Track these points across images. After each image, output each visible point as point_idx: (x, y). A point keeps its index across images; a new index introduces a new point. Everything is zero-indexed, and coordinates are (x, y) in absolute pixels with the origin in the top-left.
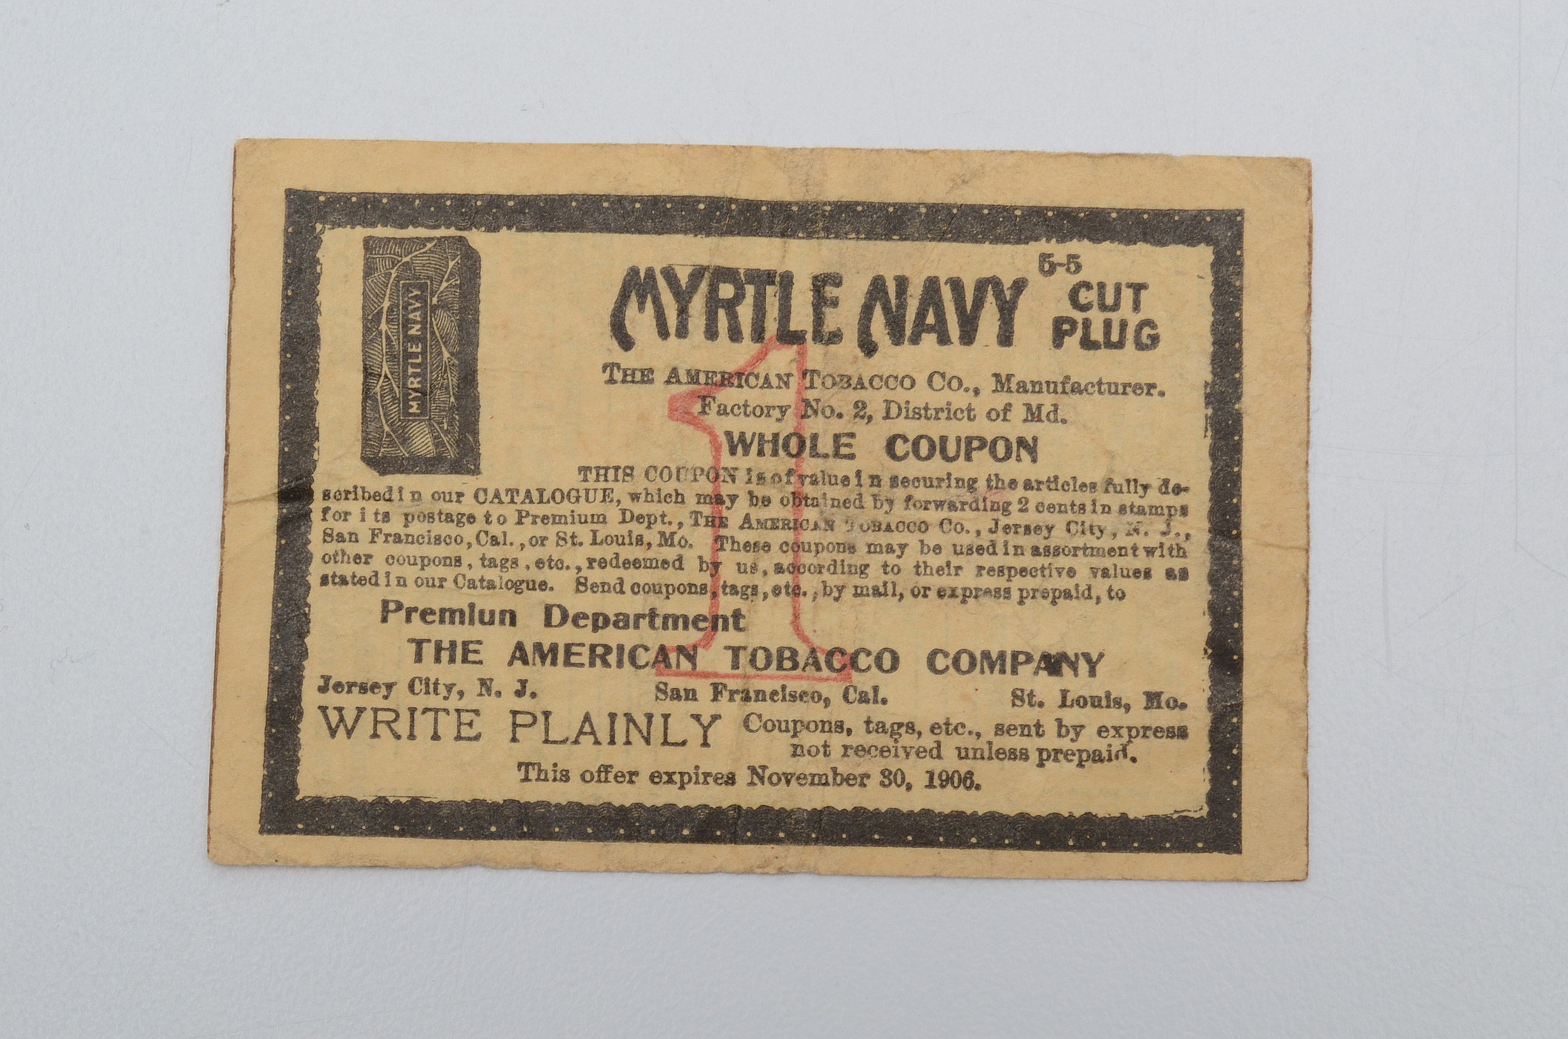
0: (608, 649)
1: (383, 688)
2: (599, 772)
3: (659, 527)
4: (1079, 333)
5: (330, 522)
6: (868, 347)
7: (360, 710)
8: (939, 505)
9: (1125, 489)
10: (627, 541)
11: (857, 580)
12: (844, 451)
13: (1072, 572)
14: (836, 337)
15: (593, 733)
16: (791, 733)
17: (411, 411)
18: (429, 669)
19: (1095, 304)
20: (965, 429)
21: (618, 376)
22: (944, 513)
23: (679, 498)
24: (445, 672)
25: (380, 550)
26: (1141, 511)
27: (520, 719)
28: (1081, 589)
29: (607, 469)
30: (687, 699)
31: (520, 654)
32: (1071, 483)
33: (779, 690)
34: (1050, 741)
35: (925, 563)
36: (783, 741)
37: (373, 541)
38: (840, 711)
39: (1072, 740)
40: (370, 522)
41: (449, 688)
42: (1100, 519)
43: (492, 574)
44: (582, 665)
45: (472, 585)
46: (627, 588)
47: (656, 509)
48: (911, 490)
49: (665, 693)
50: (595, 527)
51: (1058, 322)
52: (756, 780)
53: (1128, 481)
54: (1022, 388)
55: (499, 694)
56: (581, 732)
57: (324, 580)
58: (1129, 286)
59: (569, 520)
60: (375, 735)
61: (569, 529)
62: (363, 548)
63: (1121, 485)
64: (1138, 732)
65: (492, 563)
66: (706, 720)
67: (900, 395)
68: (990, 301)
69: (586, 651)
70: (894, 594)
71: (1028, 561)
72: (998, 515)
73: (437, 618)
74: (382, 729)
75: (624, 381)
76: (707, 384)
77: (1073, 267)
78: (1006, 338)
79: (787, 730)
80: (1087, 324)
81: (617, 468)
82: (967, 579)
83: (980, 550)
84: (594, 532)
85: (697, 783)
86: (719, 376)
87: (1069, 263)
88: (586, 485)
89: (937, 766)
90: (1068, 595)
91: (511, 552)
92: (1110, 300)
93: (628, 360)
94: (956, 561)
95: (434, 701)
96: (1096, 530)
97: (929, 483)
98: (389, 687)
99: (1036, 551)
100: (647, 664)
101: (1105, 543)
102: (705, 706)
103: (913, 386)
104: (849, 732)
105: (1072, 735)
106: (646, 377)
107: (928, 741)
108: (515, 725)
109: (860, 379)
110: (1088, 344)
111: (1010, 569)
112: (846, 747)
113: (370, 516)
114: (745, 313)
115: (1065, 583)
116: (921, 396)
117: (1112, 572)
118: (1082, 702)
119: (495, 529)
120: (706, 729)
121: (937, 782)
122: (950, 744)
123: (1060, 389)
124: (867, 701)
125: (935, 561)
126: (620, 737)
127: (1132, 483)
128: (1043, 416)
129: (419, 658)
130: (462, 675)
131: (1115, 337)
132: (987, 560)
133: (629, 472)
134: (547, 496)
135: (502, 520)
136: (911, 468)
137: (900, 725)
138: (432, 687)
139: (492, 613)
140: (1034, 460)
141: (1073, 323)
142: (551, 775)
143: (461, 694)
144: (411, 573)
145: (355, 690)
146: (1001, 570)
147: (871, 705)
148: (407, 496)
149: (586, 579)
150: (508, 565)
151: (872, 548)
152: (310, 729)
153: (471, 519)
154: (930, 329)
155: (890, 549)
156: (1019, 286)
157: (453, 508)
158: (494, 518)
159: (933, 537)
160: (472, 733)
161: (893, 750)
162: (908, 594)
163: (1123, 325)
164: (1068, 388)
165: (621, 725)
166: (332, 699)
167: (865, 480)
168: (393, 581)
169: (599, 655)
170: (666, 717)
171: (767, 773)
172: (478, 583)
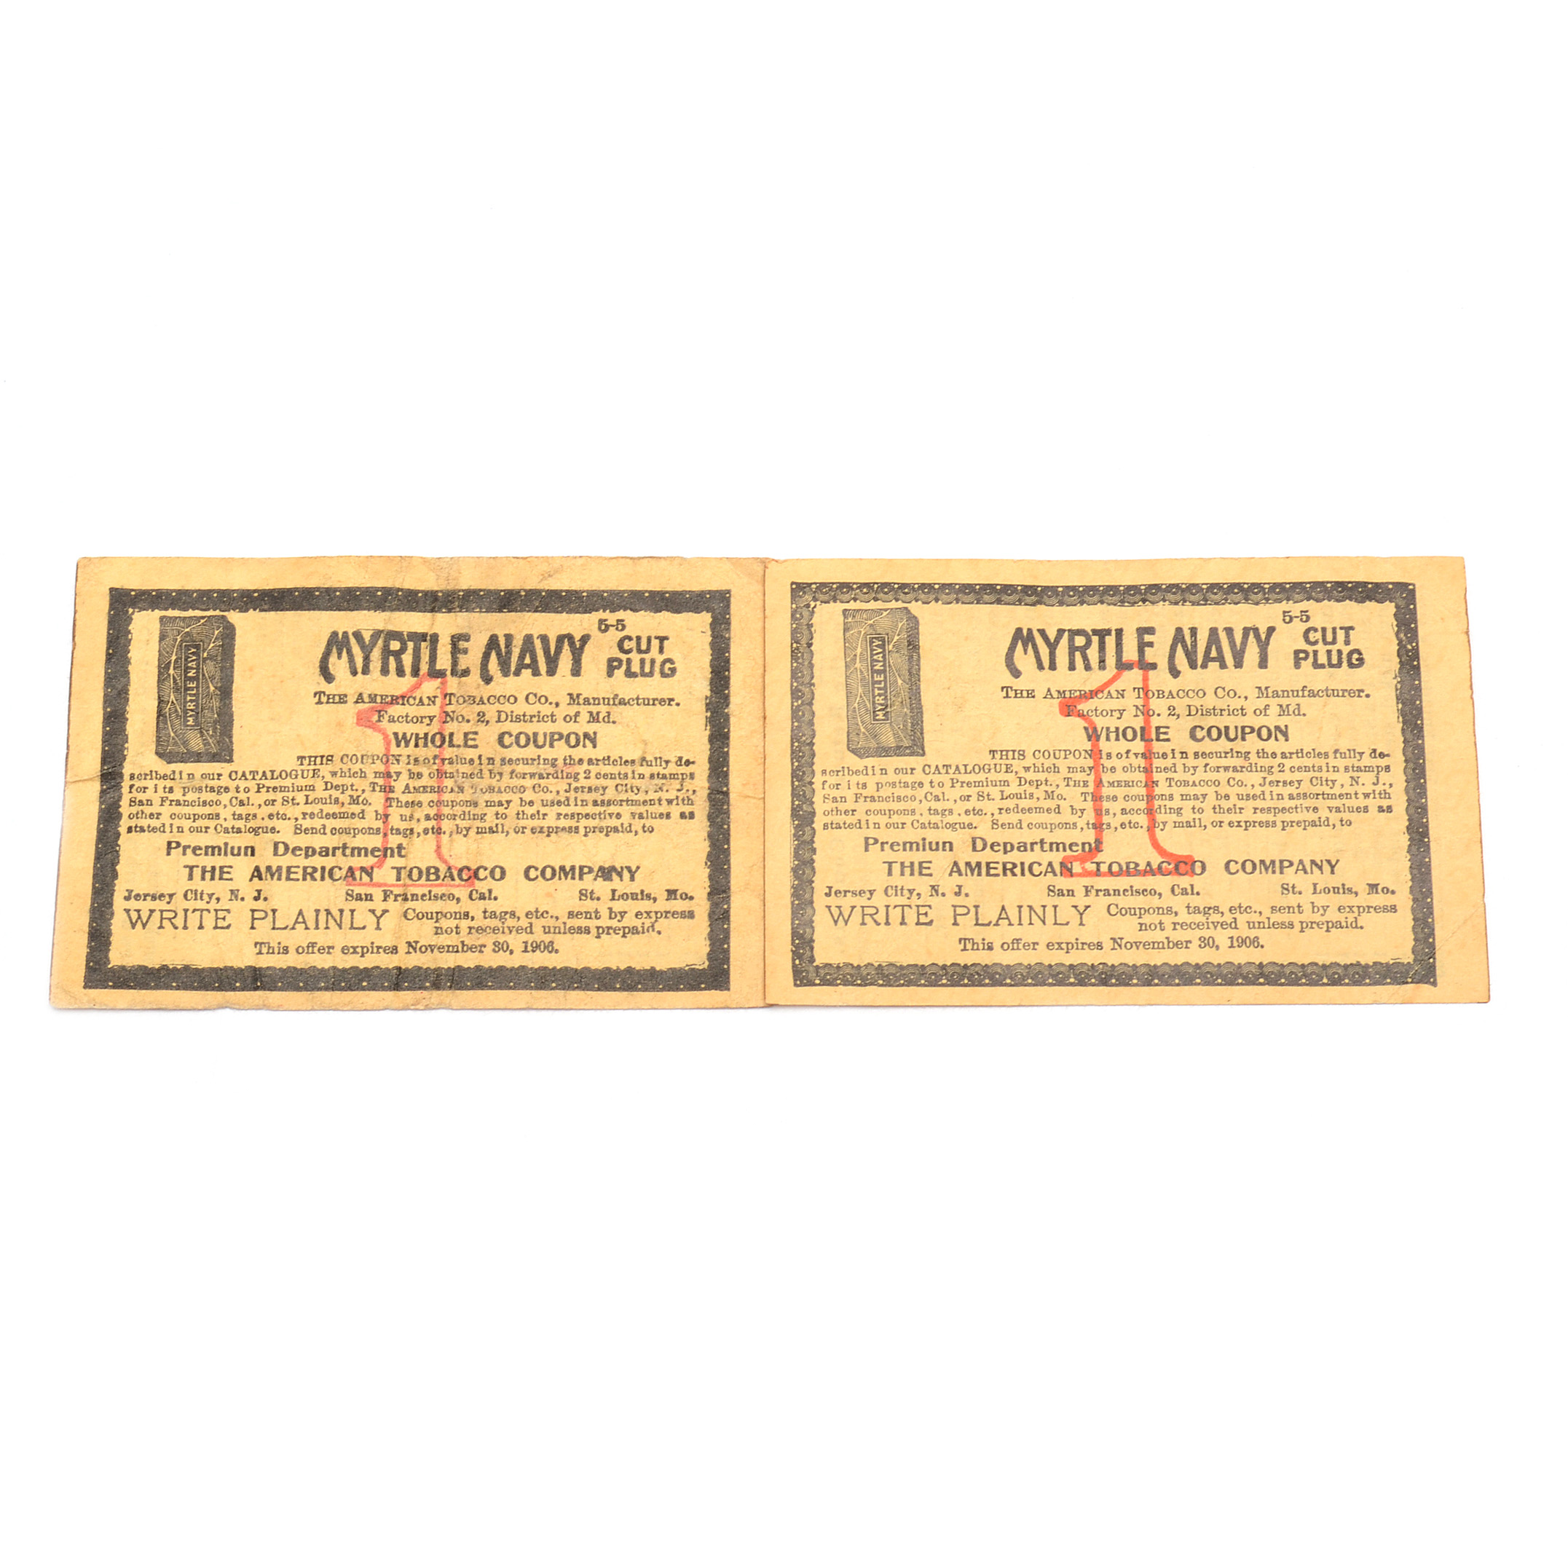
0: (315, 870)
1: (167, 897)
2: (308, 947)
3: (349, 792)
4: (624, 667)
5: (135, 794)
6: (487, 679)
7: (152, 911)
8: (532, 775)
9: (654, 764)
10: (328, 801)
11: (478, 823)
12: (470, 743)
13: (619, 816)
14: (466, 673)
15: (304, 922)
16: (434, 920)
17: (189, 723)
18: (198, 884)
19: (635, 649)
20: (548, 727)
21: (324, 699)
22: (536, 781)
23: (363, 775)
24: (207, 886)
25: (166, 810)
26: (664, 777)
27: (257, 915)
28: (625, 826)
29: (316, 757)
30: (366, 900)
31: (257, 874)
32: (619, 760)
33: (427, 893)
34: (604, 922)
35: (523, 811)
36: (429, 925)
37: (162, 805)
38: (466, 905)
39: (619, 921)
40: (161, 793)
41: (210, 896)
42: (637, 782)
43: (240, 824)
44: (298, 880)
45: (226, 831)
46: (328, 831)
47: (348, 781)
48: (514, 766)
49: (352, 896)
50: (307, 793)
51: (610, 661)
52: (411, 950)
53: (656, 759)
54: (587, 702)
55: (243, 899)
56: (296, 922)
57: (130, 830)
58: (656, 638)
59: (291, 789)
60: (161, 927)
61: (291, 795)
62: (155, 809)
63: (651, 761)
64: (662, 915)
65: (240, 817)
66: (378, 914)
67: (507, 707)
68: (566, 646)
69: (300, 871)
70: (503, 832)
71: (590, 809)
72: (571, 781)
73: (203, 852)
74: (166, 923)
75: (328, 702)
76: (381, 703)
77: (620, 627)
78: (576, 671)
79: (432, 918)
80: (629, 661)
81: (322, 757)
82: (551, 821)
83: (559, 803)
84: (307, 796)
85: (372, 953)
86: (390, 698)
87: (618, 624)
88: (302, 767)
89: (530, 938)
90: (616, 830)
91: (252, 810)
92: (644, 647)
93: (330, 689)
94: (543, 810)
95: (200, 904)
96: (635, 789)
97: (526, 762)
98: (171, 896)
99: (595, 803)
100: (341, 878)
101: (641, 797)
102: (378, 905)
103: (515, 702)
104: (473, 918)
105: (619, 918)
106: (342, 699)
107: (524, 923)
108: (253, 919)
109: (481, 698)
110: (629, 674)
111: (578, 814)
112: (470, 928)
113: (160, 789)
114: (407, 659)
115: (614, 822)
116: (521, 707)
117: (645, 815)
118: (624, 897)
119: (242, 796)
120: (378, 918)
121: (529, 948)
122: (538, 924)
123: (611, 702)
124: (484, 899)
125: (530, 810)
126: (322, 924)
127: (658, 760)
128: (601, 719)
129: (191, 877)
130: (220, 888)
131: (647, 670)
132: (563, 810)
133: (330, 758)
134: (276, 775)
135: (247, 790)
136: (515, 753)
137: (506, 913)
138: (198, 895)
139: (239, 848)
140: (595, 746)
141: (620, 661)
142: (276, 951)
143: (218, 899)
144: (187, 824)
145: (149, 898)
146: (573, 815)
147: (487, 901)
148: (185, 776)
149: (301, 825)
150: (250, 818)
151: (489, 804)
152: (118, 923)
153: (227, 789)
154: (528, 666)
155: (500, 804)
156: (585, 639)
157: (215, 783)
158: (241, 789)
159: (528, 796)
160: (225, 924)
161: (501, 929)
162: (511, 831)
163: (653, 662)
164: (617, 702)
165: (322, 916)
166: (133, 904)
167: (484, 761)
168: (175, 830)
169: (309, 874)
170: (352, 911)
171: (419, 945)
172: (230, 830)
